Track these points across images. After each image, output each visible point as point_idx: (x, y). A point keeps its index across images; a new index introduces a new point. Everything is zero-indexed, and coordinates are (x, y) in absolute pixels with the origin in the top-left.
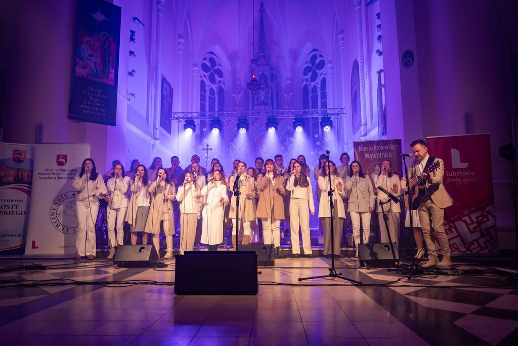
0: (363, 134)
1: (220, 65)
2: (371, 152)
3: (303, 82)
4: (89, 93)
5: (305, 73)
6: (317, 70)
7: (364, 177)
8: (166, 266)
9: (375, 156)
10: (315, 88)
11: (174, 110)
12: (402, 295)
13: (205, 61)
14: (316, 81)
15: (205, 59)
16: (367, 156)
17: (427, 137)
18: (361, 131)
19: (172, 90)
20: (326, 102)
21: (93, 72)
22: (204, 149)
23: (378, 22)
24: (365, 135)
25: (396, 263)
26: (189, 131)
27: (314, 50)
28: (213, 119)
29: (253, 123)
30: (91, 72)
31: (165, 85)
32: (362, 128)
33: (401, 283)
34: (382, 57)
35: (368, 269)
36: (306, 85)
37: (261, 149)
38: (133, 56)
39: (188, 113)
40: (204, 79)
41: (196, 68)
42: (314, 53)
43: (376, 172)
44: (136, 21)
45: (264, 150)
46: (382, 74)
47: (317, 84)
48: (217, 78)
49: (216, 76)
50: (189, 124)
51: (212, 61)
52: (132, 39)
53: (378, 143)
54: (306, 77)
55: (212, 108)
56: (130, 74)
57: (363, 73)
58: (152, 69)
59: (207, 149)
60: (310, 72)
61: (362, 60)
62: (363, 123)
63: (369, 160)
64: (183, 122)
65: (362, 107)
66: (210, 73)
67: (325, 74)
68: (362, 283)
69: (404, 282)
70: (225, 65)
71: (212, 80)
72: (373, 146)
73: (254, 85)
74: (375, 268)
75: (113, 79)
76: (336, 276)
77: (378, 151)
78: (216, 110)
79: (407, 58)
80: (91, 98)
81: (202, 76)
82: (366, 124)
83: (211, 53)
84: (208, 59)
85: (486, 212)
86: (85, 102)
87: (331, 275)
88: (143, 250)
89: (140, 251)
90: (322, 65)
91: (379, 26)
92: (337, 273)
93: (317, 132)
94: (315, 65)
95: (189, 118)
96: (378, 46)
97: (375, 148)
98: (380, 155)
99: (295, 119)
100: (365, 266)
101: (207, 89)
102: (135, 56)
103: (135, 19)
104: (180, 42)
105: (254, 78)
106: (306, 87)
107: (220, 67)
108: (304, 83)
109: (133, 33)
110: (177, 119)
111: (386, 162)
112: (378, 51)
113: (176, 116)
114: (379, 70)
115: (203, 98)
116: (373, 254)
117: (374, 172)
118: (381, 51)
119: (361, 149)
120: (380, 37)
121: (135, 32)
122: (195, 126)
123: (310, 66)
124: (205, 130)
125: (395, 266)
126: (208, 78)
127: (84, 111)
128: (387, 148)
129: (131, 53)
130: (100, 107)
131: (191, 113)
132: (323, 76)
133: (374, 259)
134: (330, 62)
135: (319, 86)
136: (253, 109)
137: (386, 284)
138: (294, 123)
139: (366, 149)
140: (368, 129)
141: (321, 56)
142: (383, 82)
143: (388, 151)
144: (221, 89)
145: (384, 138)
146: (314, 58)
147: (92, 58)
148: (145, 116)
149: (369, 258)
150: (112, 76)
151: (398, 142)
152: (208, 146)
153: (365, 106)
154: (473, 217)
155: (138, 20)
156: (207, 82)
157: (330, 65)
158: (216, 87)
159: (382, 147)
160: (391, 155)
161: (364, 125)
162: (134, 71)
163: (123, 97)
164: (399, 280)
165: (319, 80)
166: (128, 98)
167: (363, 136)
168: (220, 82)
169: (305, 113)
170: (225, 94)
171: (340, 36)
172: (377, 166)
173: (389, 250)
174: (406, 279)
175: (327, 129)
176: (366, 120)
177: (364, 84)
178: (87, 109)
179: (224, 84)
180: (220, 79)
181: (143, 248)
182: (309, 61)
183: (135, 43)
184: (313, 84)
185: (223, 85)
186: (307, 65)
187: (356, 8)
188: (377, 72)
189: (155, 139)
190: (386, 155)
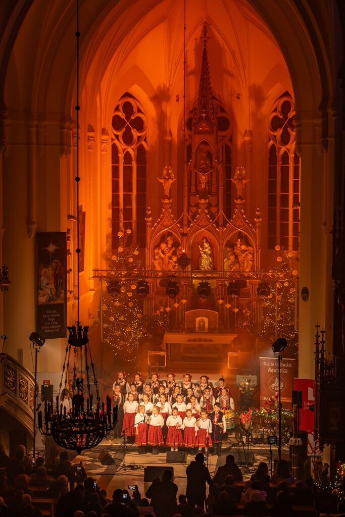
1: (139, 111)
2: (272, 367)
3: (270, 140)
4: (48, 316)
5: (274, 127)
6: (289, 129)
9: (275, 371)
13: (117, 113)
14: (288, 146)
15: (117, 109)
16: (269, 370)
21: (50, 297)
27: (288, 94)
36: (273, 146)
40: (116, 142)
41: (105, 137)
47: (289, 150)
48: (135, 134)
49: (134, 131)
51: (128, 108)
54: (275, 134)
60: (280, 127)
63: (270, 373)
66: (124, 129)
70: (149, 112)
71: (128, 139)
80: (49, 319)
83: (127, 95)
84: (121, 108)
86: (46, 324)
94: (288, 119)
97: (275, 364)
101: (121, 156)
106: (273, 150)
107: (140, 115)
108: (271, 142)
115: (115, 172)
119: (265, 363)
123: (281, 117)
126: (121, 139)
127: (46, 331)
128: (284, 365)
130: (55, 325)
139: (268, 364)
143: (285, 368)
144: (141, 150)
146: (286, 107)
147: (49, 286)
155: (73, 217)
156: (121, 146)
158: (133, 149)
159: (281, 365)
160: (286, 372)
165: (291, 146)
168: (139, 139)
170: (147, 156)
178: (47, 329)
179: (145, 140)
180: (139, 134)
182: (279, 109)
184: (283, 149)
185: (144, 143)
186: (274, 114)
190: (283, 371)
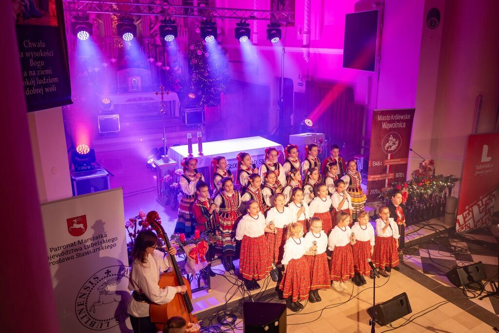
4: (28, 54)
9: (391, 126)
16: (384, 126)
30: (23, 8)
32: (305, 36)
75: (55, 14)
77: (395, 121)
80: (32, 63)
85: (492, 196)
86: (25, 75)
97: (392, 117)
98: (396, 125)
117: (388, 142)
119: (380, 117)
127: (28, 92)
128: (402, 117)
130: (47, 76)
139: (384, 118)
143: (403, 121)
154: (484, 200)
159: (398, 117)
160: (404, 125)
172: (391, 136)
176: (309, 26)
190: (400, 125)
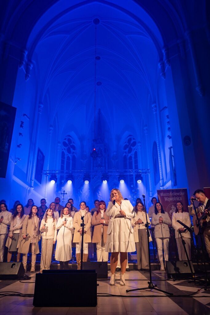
0: (161, 185)
1: (74, 143)
2: (169, 197)
3: (124, 153)
5: (125, 149)
6: (132, 147)
7: (164, 213)
8: (29, 278)
9: (171, 199)
10: (131, 157)
11: (44, 169)
12: (205, 305)
13: (65, 141)
15: (65, 139)
16: (166, 199)
17: (204, 188)
18: (160, 183)
19: (44, 157)
20: (137, 165)
22: (62, 194)
23: (168, 120)
24: (163, 186)
25: (194, 276)
26: (53, 182)
27: (130, 135)
28: (68, 175)
29: (93, 178)
31: (40, 154)
32: (161, 181)
33: (200, 294)
34: (171, 139)
35: (174, 281)
36: (125, 156)
37: (97, 194)
38: (21, 136)
39: (53, 171)
41: (59, 145)
42: (129, 137)
43: (172, 209)
44: (25, 116)
45: (100, 194)
46: (172, 149)
47: (132, 155)
49: (72, 149)
50: (53, 177)
51: (69, 141)
52: (21, 126)
53: (173, 191)
54: (126, 151)
55: (68, 168)
56: (19, 146)
57: (160, 149)
58: (32, 144)
59: (64, 194)
60: (128, 148)
61: (159, 141)
62: (161, 179)
63: (167, 202)
64: (49, 176)
65: (160, 169)
66: (68, 147)
67: (137, 149)
68: (172, 294)
69: (202, 292)
70: (77, 143)
71: (69, 151)
72: (169, 193)
73: (94, 155)
74: (179, 280)
75: (7, 149)
76: (153, 288)
77: (173, 196)
78: (71, 169)
79: (186, 140)
81: (63, 149)
82: (163, 179)
83: (69, 136)
84: (67, 139)
87: (149, 287)
88: (14, 266)
89: (12, 267)
90: (134, 144)
91: (168, 122)
92: (154, 285)
93: (133, 184)
94: (131, 144)
95: (53, 174)
96: (168, 133)
97: (171, 194)
98: (175, 199)
99: (119, 175)
100: (171, 278)
101: (66, 156)
102: (22, 136)
103: (24, 115)
104: (50, 129)
105: (94, 150)
107: (74, 144)
108: (124, 154)
109: (22, 123)
110: (46, 174)
111: (179, 204)
112: (168, 136)
113: (45, 172)
114: (169, 147)
115: (63, 162)
116: (177, 269)
118: (171, 136)
119: (162, 194)
120: (169, 129)
121: (23, 122)
122: (57, 179)
123: (128, 144)
124: (63, 181)
125: (192, 278)
126: (66, 150)
128: (178, 194)
129: (20, 134)
131: (54, 171)
132: (135, 150)
133: (177, 273)
134: (139, 142)
135: (133, 156)
136: (93, 169)
137: (190, 295)
138: (119, 178)
139: (165, 195)
140: (164, 182)
141: (134, 139)
142: (173, 154)
143: (179, 196)
144: (74, 158)
145: (175, 188)
146: (130, 140)
148: (26, 172)
149: (174, 272)
150: (7, 147)
151: (185, 191)
152: (64, 191)
153: (162, 168)
155: (26, 116)
156: (66, 153)
157: (139, 144)
158: (71, 156)
159: (175, 194)
160: (181, 199)
161: (162, 180)
162: (21, 145)
163: (12, 160)
164: (199, 291)
165: (133, 153)
166: (16, 161)
167: (161, 186)
168: (73, 153)
169: (126, 172)
170: (76, 160)
171: (145, 128)
172: (173, 206)
173: (187, 266)
174: (203, 290)
175: (139, 182)
176: (163, 176)
177: (160, 155)
179: (76, 154)
180: (73, 151)
181: (14, 264)
182: (127, 142)
183: (23, 128)
184: (129, 155)
186: (125, 144)
187: (154, 113)
188: (169, 148)
189: (31, 186)
190: (178, 199)
